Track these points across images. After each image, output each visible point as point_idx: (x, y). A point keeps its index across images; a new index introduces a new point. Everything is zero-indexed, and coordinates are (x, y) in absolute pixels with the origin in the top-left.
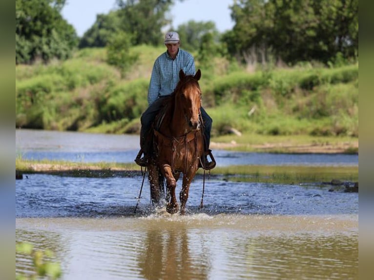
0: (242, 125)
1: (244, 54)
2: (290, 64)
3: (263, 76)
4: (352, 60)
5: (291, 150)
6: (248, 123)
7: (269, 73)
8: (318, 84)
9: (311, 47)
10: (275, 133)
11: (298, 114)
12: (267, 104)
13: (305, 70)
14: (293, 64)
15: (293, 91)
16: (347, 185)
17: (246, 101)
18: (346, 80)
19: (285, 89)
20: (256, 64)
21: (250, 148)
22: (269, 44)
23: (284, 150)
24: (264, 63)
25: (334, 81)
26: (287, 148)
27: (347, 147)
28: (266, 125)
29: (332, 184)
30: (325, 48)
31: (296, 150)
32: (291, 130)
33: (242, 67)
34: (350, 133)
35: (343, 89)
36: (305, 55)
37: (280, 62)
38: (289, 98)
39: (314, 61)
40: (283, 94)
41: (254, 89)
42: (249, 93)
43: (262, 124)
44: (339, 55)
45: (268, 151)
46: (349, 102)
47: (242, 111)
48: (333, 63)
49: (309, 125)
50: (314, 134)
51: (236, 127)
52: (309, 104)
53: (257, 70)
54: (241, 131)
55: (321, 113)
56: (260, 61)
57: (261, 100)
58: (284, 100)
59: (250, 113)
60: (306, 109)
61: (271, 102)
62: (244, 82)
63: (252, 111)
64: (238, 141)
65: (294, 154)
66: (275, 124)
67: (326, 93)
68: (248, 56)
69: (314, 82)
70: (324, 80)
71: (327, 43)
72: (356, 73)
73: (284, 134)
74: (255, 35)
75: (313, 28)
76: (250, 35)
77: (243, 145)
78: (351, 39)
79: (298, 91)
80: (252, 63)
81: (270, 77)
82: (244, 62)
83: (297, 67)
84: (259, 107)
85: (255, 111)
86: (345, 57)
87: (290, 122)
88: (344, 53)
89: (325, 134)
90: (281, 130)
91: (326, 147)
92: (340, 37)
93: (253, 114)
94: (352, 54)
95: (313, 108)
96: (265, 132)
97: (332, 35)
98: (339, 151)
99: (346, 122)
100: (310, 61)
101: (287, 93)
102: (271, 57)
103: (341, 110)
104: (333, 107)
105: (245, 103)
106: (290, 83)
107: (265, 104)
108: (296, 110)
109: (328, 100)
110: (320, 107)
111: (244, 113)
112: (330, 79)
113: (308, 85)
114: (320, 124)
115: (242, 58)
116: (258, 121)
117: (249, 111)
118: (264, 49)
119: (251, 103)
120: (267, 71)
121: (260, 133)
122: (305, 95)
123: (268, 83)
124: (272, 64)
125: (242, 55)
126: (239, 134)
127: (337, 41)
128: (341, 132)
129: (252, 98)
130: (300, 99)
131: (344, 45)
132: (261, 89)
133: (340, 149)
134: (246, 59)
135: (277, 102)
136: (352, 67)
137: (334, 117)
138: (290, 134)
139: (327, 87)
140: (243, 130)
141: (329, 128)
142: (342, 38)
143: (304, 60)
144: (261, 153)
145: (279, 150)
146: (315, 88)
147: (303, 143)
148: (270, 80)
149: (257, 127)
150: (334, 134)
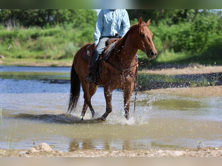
0: (5, 54)
1: (6, 22)
2: (27, 27)
3: (15, 32)
4: (53, 26)
5: (27, 65)
6: (8, 53)
7: (17, 31)
8: (39, 36)
9: (36, 20)
10: (20, 57)
11: (30, 49)
12: (16, 45)
13: (33, 30)
14: (28, 27)
15: (28, 39)
16: (51, 81)
17: (7, 43)
18: (51, 34)
19: (24, 38)
20: (11, 27)
21: (9, 64)
22: (17, 18)
23: (24, 65)
24: (15, 26)
25: (46, 35)
26: (25, 64)
27: (51, 64)
28: (16, 54)
29: (45, 80)
30: (42, 21)
31: (29, 65)
32: (27, 56)
33: (5, 28)
34: (52, 58)
35: (50, 39)
36: (33, 23)
37: (22, 27)
38: (26, 42)
39: (37, 26)
40: (23, 40)
41: (10, 38)
42: (8, 40)
43: (14, 54)
44: (48, 24)
45: (17, 65)
46: (52, 44)
47: (5, 47)
48: (46, 27)
49: (35, 54)
50: (37, 58)
51: (2, 55)
52: (35, 45)
53: (12, 29)
54: (5, 56)
55: (40, 49)
56: (13, 26)
57: (13, 43)
58: (23, 43)
59: (9, 49)
60: (34, 47)
61: (18, 44)
62: (6, 34)
63: (10, 47)
64: (3, 61)
65: (28, 66)
66: (20, 53)
67: (42, 40)
68: (8, 23)
69: (37, 35)
70: (42, 35)
71: (43, 19)
72: (56, 32)
73: (24, 58)
74: (10, 14)
75: (36, 12)
76: (9, 14)
77: (5, 63)
78: (53, 17)
79: (30, 39)
80: (10, 26)
81: (18, 33)
82: (6, 26)
83: (29, 28)
84: (13, 45)
85: (11, 47)
86: (50, 25)
87: (27, 53)
88: (50, 23)
89: (42, 58)
90: (22, 56)
91: (42, 63)
92: (48, 16)
93: (10, 49)
94: (53, 24)
95: (37, 47)
96: (15, 57)
97: (45, 15)
98: (48, 66)
99: (50, 53)
100: (35, 26)
101: (25, 40)
102: (18, 24)
103: (49, 48)
104: (45, 47)
105: (6, 44)
106: (27, 36)
107: (15, 45)
108: (29, 47)
109: (43, 44)
110: (39, 46)
111: (6, 48)
112: (44, 34)
113: (34, 37)
114: (40, 54)
115: (5, 24)
116: (12, 52)
118: (15, 21)
119: (9, 44)
120: (16, 30)
121: (13, 57)
122: (33, 41)
123: (17, 36)
124: (19, 27)
125: (5, 22)
126: (4, 58)
127: (47, 18)
128: (49, 57)
129: (10, 42)
130: (31, 43)
131: (50, 20)
132: (13, 38)
133: (48, 64)
134: (7, 24)
135: (21, 44)
136: (52, 30)
137: (45, 51)
138: (27, 58)
139: (43, 38)
140: (6, 56)
141: (44, 55)
142: (49, 17)
143: (33, 25)
144: (13, 66)
145: (21, 65)
146: (38, 38)
147: (32, 62)
148: (18, 34)
149: (11, 54)
150: (46, 58)
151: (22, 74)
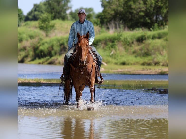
0: (107, 60)
1: (108, 24)
2: (131, 29)
3: (118, 35)
4: (162, 27)
5: (132, 72)
6: (110, 59)
7: (121, 34)
8: (145, 39)
9: (142, 20)
10: (124, 64)
11: (135, 55)
13: (139, 32)
14: (133, 29)
15: (133, 43)
16: (160, 90)
17: (109, 48)
18: (159, 37)
19: (129, 42)
20: (114, 29)
21: (111, 71)
22: (121, 19)
23: (128, 73)
24: (118, 29)
25: (154, 38)
26: (129, 71)
27: (160, 71)
28: (119, 60)
29: (152, 90)
30: (149, 21)
31: (134, 72)
32: (132, 62)
33: (107, 31)
34: (161, 64)
35: (158, 42)
36: (139, 25)
37: (126, 29)
38: (131, 46)
39: (143, 28)
40: (127, 44)
41: (113, 42)
42: (111, 44)
43: (117, 60)
44: (156, 25)
45: (120, 73)
46: (161, 48)
47: (107, 53)
48: (153, 29)
49: (141, 60)
50: (143, 64)
51: (104, 61)
52: (141, 50)
53: (114, 32)
54: (106, 63)
55: (147, 54)
56: (116, 28)
57: (117, 47)
58: (128, 47)
59: (111, 54)
60: (140, 52)
61: (122, 48)
62: (108, 38)
63: (112, 53)
64: (105, 68)
65: (133, 74)
66: (124, 59)
67: (149, 44)
68: (110, 25)
69: (144, 38)
70: (149, 37)
71: (150, 19)
72: (165, 34)
73: (128, 64)
74: (113, 14)
75: (143, 11)
76: (111, 15)
77: (107, 70)
78: (162, 16)
79: (135, 43)
80: (112, 28)
81: (121, 36)
82: (108, 28)
83: (135, 30)
84: (116, 51)
85: (114, 53)
86: (159, 26)
87: (131, 59)
88: (158, 24)
89: (149, 64)
90: (127, 62)
91: (149, 71)
92: (157, 16)
93: (112, 54)
94: (162, 24)
95: (143, 51)
96: (119, 63)
97: (153, 15)
98: (156, 73)
99: (159, 58)
100: (141, 27)
101: (130, 44)
102: (122, 26)
103: (157, 52)
104: (153, 51)
105: (108, 49)
106: (131, 39)
107: (119, 50)
108: (134, 52)
109: (150, 48)
110: (146, 51)
111: (108, 54)
112: (151, 37)
113: (140, 40)
114: (146, 60)
115: (107, 26)
116: (115, 58)
117: (111, 53)
118: (118, 22)
119: (112, 49)
120: (120, 33)
121: (116, 64)
122: (139, 45)
123: (120, 39)
124: (122, 29)
125: (107, 24)
126: (105, 64)
127: (155, 18)
128: (157, 64)
129: (112, 46)
130: (136, 47)
131: (158, 20)
132: (116, 42)
133: (156, 72)
134: (109, 27)
135: (125, 48)
136: (161, 31)
137: (153, 56)
138: (131, 64)
139: (150, 41)
140: (107, 62)
141: (151, 61)
142: (158, 16)
143: (138, 27)
144: (117, 74)
145: (125, 72)
146: (144, 41)
147: (138, 69)
148: (121, 37)
149: (114, 61)
150: (154, 64)
151: (127, 83)
